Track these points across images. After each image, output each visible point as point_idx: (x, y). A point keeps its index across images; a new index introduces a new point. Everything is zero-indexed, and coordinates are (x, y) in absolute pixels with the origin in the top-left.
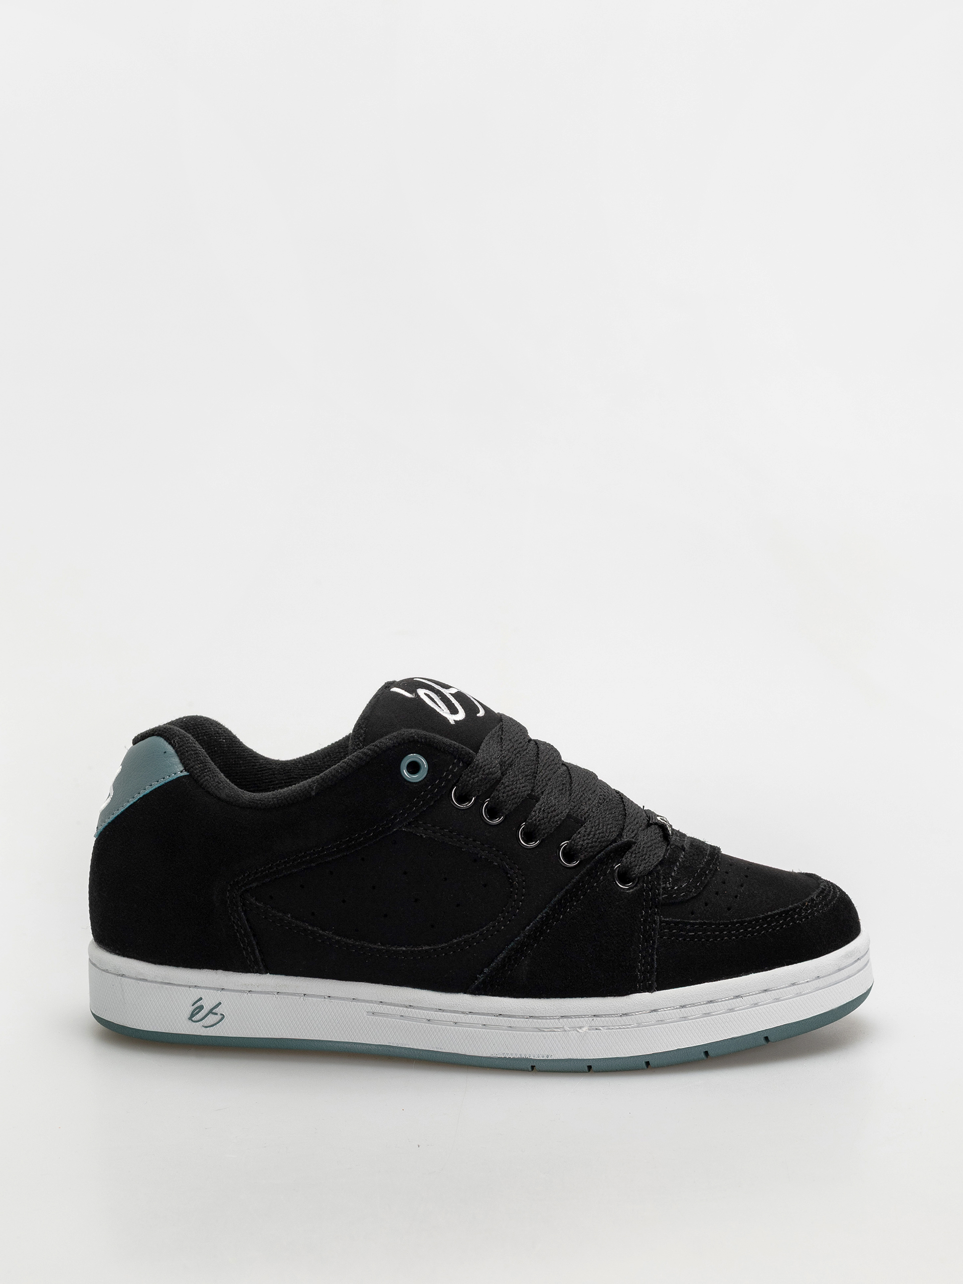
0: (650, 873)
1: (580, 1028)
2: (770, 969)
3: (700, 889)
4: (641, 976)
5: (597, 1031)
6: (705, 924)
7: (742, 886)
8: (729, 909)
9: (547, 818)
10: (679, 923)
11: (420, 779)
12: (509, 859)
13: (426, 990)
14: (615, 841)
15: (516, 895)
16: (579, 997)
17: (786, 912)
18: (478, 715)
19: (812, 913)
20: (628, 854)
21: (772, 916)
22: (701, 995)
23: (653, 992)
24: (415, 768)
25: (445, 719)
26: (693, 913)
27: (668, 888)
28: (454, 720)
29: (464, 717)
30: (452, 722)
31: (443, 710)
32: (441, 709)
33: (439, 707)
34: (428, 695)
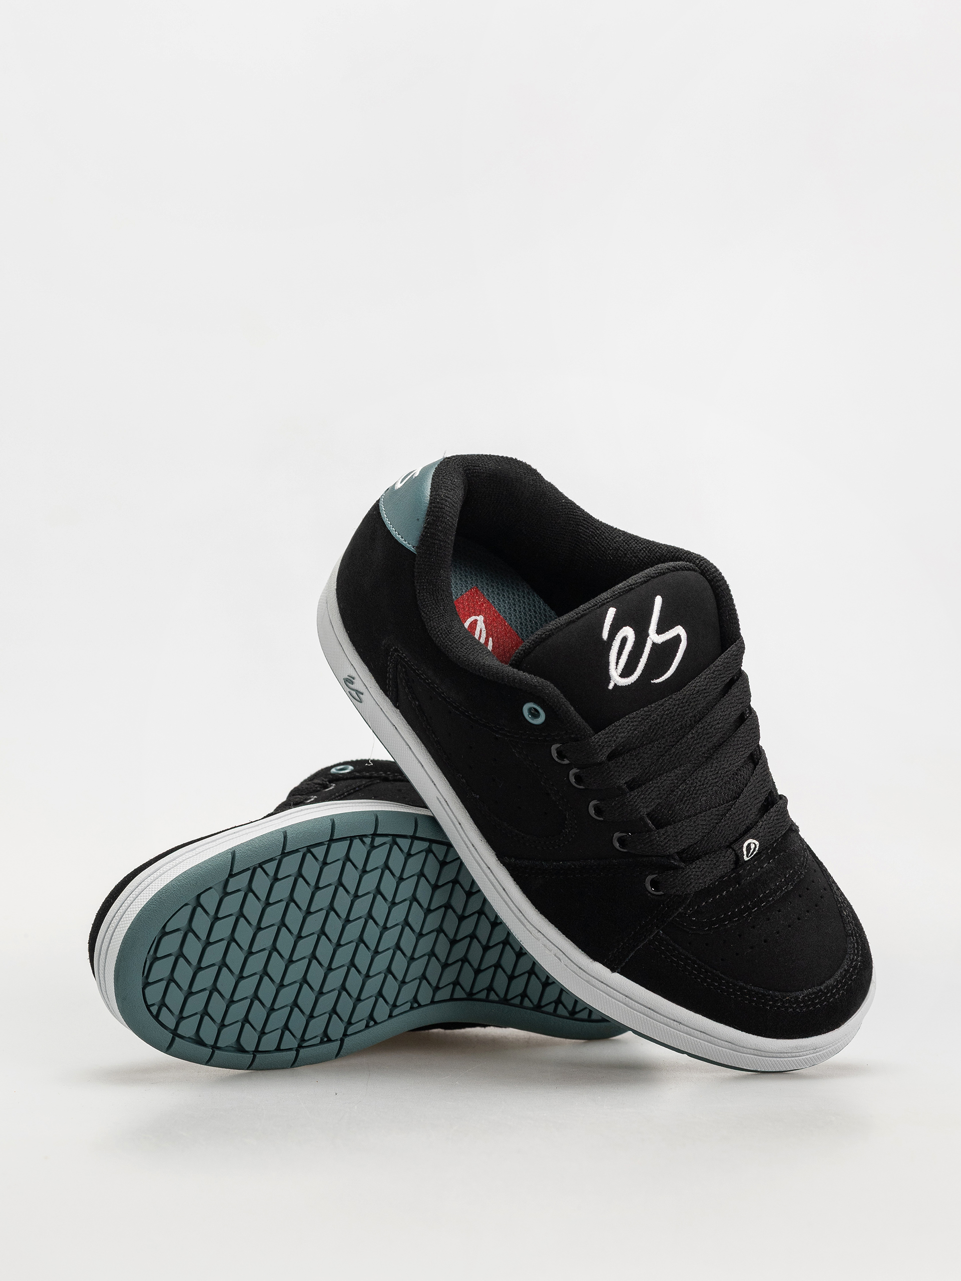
0: (680, 896)
3: (711, 931)
4: (611, 957)
7: (752, 947)
8: (722, 960)
10: (670, 944)
11: (534, 725)
12: (573, 814)
14: (668, 857)
18: (652, 681)
21: (750, 990)
23: (614, 972)
24: (535, 714)
25: (608, 679)
26: (690, 943)
27: (686, 914)
28: (615, 684)
29: (633, 682)
30: (611, 686)
31: (616, 668)
32: (617, 666)
33: (617, 663)
34: (624, 640)
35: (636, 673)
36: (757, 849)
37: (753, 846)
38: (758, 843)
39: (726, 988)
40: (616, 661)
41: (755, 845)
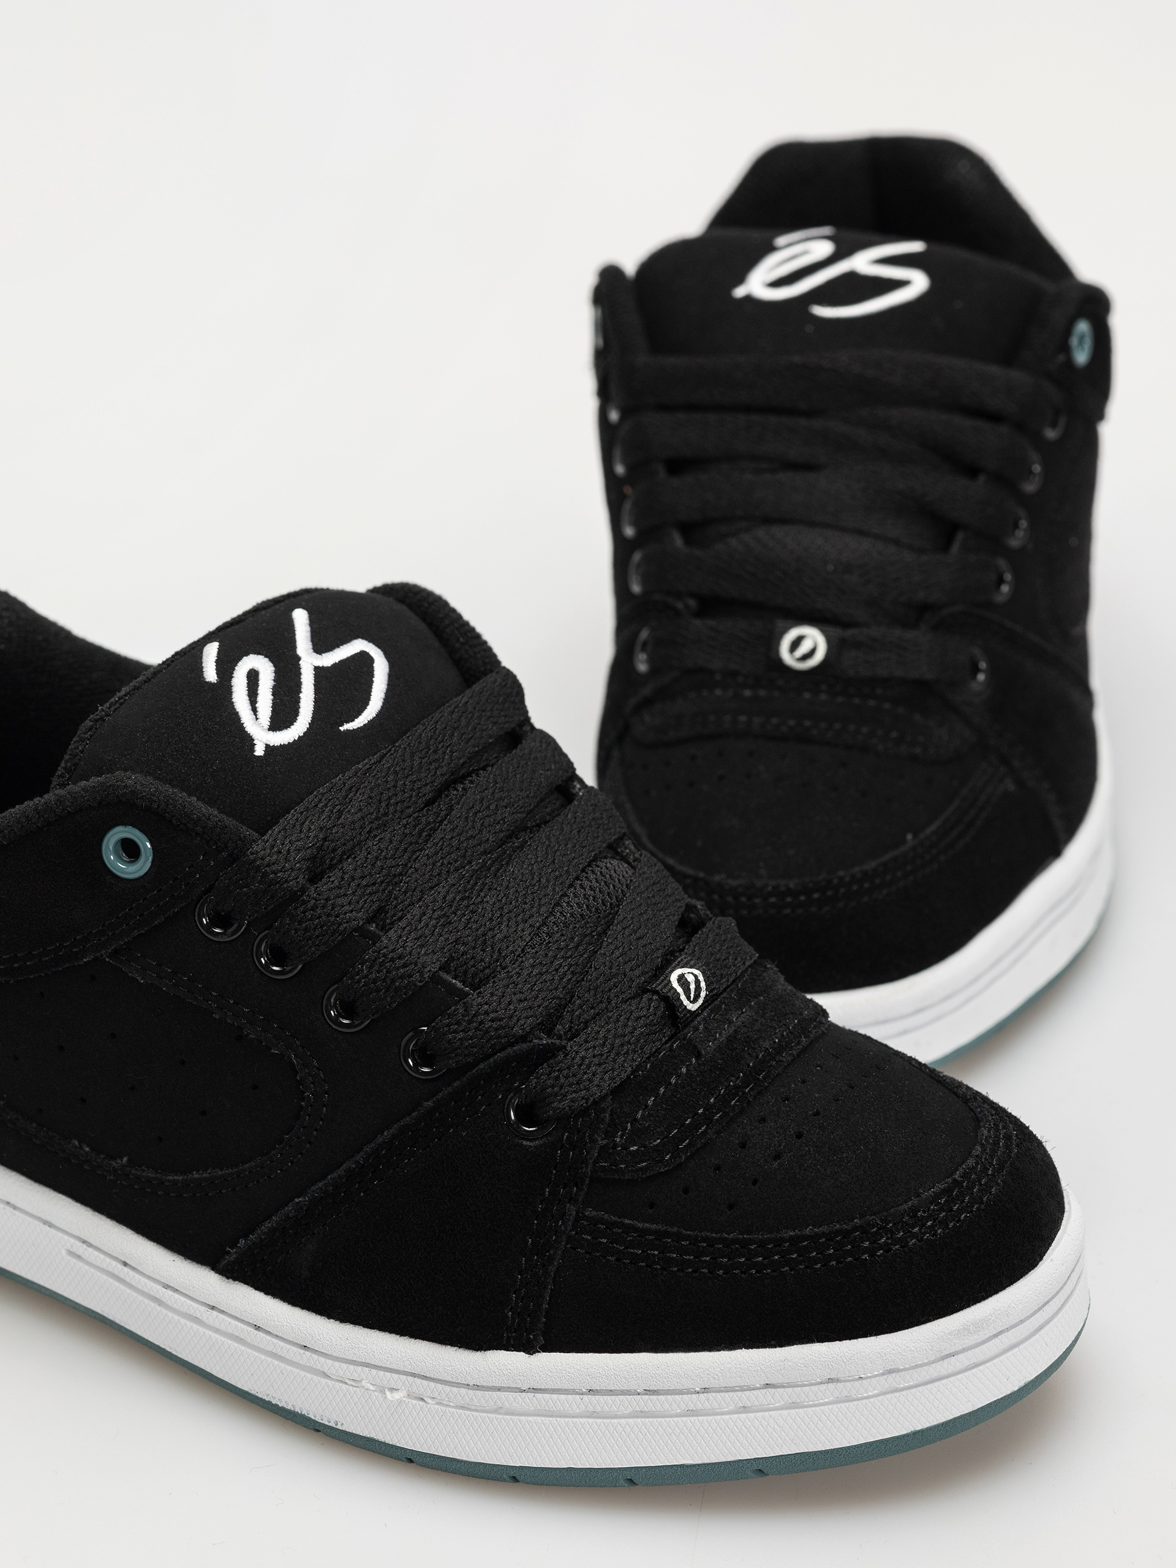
0: (584, 1112)
1: (392, 1390)
2: (781, 1346)
3: (680, 1157)
4: (513, 1319)
5: (422, 1403)
6: (667, 1234)
7: (777, 1157)
8: (731, 1207)
9: (384, 980)
10: (614, 1224)
11: (136, 876)
12: (303, 1047)
13: (155, 1244)
14: (524, 1039)
15: (309, 1116)
16: (397, 1334)
17: (846, 1234)
18: (340, 728)
19: (903, 1242)
20: (543, 1069)
21: (814, 1238)
22: (625, 1378)
23: (534, 1353)
24: (130, 850)
25: (248, 741)
26: (652, 1206)
27: (615, 1146)
28: (267, 746)
29: (302, 735)
30: (259, 751)
31: (257, 719)
32: (256, 715)
33: (254, 710)
34: (253, 677)
35: (299, 718)
36: (703, 985)
37: (690, 979)
38: (698, 971)
39: (765, 1259)
40: (250, 707)
41: (696, 976)
